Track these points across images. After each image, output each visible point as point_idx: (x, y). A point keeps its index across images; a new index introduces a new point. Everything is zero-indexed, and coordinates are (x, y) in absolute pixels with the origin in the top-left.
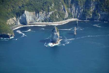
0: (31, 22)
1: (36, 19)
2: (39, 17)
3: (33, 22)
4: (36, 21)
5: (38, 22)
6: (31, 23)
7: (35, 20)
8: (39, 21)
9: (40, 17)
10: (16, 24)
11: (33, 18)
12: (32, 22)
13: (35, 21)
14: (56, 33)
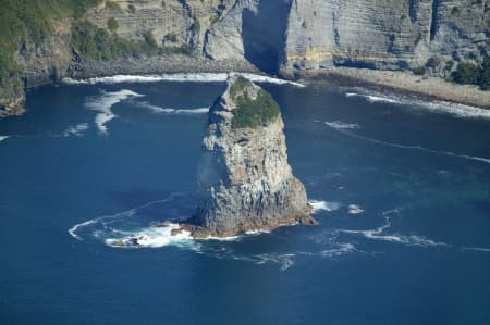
0: (348, 64)
1: (399, 43)
2: (433, 31)
3: (371, 66)
4: (402, 66)
5: (419, 72)
6: (352, 72)
7: (391, 50)
8: (431, 63)
9: (441, 32)
10: (186, 50)
11: (381, 25)
12: (360, 65)
13: (394, 59)
14: (219, 134)
